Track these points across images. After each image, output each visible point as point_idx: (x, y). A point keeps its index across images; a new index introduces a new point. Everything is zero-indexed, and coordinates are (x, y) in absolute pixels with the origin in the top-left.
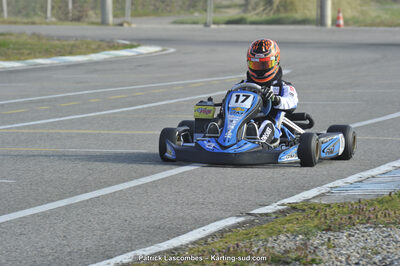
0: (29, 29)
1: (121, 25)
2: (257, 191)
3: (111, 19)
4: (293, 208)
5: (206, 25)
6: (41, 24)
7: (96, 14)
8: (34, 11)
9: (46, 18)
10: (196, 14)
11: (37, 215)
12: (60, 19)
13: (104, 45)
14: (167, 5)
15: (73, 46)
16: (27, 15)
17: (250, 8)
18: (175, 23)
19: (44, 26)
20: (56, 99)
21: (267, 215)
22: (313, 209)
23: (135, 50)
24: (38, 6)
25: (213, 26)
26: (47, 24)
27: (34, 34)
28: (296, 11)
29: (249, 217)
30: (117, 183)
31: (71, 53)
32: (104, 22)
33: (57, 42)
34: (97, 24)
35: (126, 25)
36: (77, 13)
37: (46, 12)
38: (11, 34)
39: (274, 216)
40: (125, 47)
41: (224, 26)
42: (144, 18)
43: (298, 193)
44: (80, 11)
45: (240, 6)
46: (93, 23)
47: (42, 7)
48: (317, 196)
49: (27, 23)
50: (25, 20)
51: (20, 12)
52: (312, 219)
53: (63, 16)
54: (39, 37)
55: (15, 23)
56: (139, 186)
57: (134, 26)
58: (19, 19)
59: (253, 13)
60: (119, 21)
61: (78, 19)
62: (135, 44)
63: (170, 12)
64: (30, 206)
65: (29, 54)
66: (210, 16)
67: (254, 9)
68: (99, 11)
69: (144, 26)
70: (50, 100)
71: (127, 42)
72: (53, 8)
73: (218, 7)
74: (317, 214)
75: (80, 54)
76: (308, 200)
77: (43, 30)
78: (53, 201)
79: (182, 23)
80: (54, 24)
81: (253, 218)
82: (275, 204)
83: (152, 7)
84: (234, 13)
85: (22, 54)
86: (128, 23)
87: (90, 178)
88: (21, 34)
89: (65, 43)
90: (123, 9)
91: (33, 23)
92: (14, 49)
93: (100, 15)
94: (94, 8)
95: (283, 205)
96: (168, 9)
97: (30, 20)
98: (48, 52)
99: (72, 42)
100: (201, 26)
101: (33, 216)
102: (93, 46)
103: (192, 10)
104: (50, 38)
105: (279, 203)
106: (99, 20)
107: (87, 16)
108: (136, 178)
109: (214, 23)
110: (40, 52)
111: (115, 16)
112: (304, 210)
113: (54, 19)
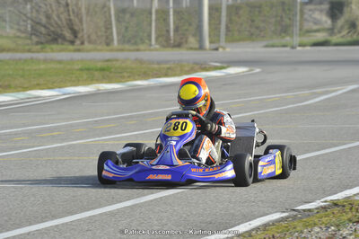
0: (133, 55)
1: (217, 49)
2: (304, 190)
3: (207, 44)
4: (335, 204)
5: (292, 47)
6: (145, 50)
8: (142, 39)
9: (151, 45)
10: (287, 38)
11: (105, 214)
12: (164, 46)
13: (197, 67)
14: (261, 31)
15: (168, 68)
16: (136, 44)
17: (336, 31)
18: (267, 46)
19: (147, 52)
20: (144, 115)
21: (309, 210)
23: (224, 70)
24: (145, 35)
25: (299, 48)
26: (150, 50)
27: (136, 60)
29: (293, 212)
31: (166, 75)
32: (201, 47)
33: (156, 66)
34: (195, 49)
35: (221, 50)
36: (178, 40)
37: (150, 40)
38: (117, 60)
39: (316, 211)
40: (216, 68)
41: (308, 48)
42: (241, 43)
43: (341, 191)
44: (181, 38)
45: (329, 29)
46: (191, 49)
49: (133, 50)
50: (132, 48)
51: (129, 41)
53: (166, 42)
54: (141, 62)
55: (122, 50)
57: (228, 50)
58: (127, 47)
59: (339, 35)
60: (214, 46)
61: (179, 45)
62: (225, 65)
63: (263, 37)
64: (100, 206)
65: (129, 77)
66: (297, 40)
67: (340, 32)
68: (198, 38)
70: (138, 116)
71: (218, 65)
73: (308, 32)
75: (174, 76)
76: (349, 197)
77: (145, 55)
79: (273, 46)
80: (156, 50)
81: (295, 213)
82: (319, 201)
83: (247, 33)
84: (321, 36)
85: (123, 77)
86: (224, 48)
89: (162, 66)
91: (138, 50)
92: (115, 73)
94: (194, 35)
95: (326, 202)
96: (262, 34)
97: (136, 47)
98: (145, 76)
99: (168, 66)
100: (288, 49)
102: (187, 69)
103: (283, 35)
104: (151, 62)
105: (323, 200)
106: (197, 46)
107: (187, 42)
109: (300, 46)
110: (139, 75)
111: (211, 42)
112: (344, 206)
113: (157, 46)
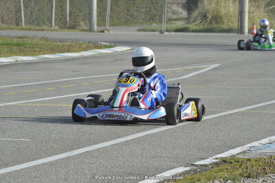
0: (39, 34)
1: (103, 32)
2: (198, 149)
3: (95, 27)
4: (224, 161)
5: (161, 32)
6: (47, 30)
7: (86, 24)
8: (43, 21)
9: (52, 26)
10: (154, 25)
12: (61, 28)
13: (92, 45)
14: (134, 18)
15: (70, 46)
16: (38, 24)
17: (191, 20)
18: (139, 30)
19: (50, 32)
20: (59, 83)
21: (205, 165)
22: (238, 162)
23: (112, 49)
24: (46, 18)
25: (166, 33)
26: (52, 30)
27: (43, 37)
28: (223, 23)
29: (193, 167)
30: (102, 142)
31: (68, 51)
32: (91, 30)
33: (59, 43)
34: (86, 31)
35: (106, 32)
36: (72, 23)
37: (51, 22)
38: (27, 37)
39: (210, 166)
40: (106, 47)
41: (173, 33)
42: (119, 27)
43: (227, 151)
44: (74, 22)
45: (185, 19)
46: (83, 30)
47: (48, 19)
48: (241, 153)
49: (39, 30)
50: (37, 28)
51: (33, 22)
52: (237, 169)
53: (63, 25)
54: (47, 39)
55: (30, 30)
56: (117, 144)
57: (111, 32)
58: (32, 27)
59: (194, 24)
60: (101, 28)
61: (73, 27)
62: (113, 45)
63: (136, 23)
64: (41, 157)
65: (40, 51)
66: (164, 26)
67: (194, 21)
68: (87, 22)
69: (119, 32)
70: (55, 83)
71: (107, 44)
72: (56, 19)
73: (170, 20)
74: (241, 166)
75: (75, 51)
76: (234, 156)
77: (49, 34)
78: (57, 154)
79: (144, 31)
80: (57, 30)
81: (196, 168)
82: (211, 158)
83: (124, 20)
84: (180, 24)
85: (35, 51)
86: (107, 30)
87: (82, 138)
88: (34, 37)
89: (65, 44)
90: (104, 21)
91: (43, 30)
92: (29, 47)
93: (88, 25)
94: (84, 20)
95: (216, 159)
96: (135, 20)
97: (40, 28)
98: (52, 51)
99: (69, 43)
100: (158, 33)
101: (43, 164)
102: (84, 46)
103: (151, 22)
104: (54, 40)
105: (214, 157)
106: (88, 28)
107: (79, 25)
108: (115, 139)
109: (167, 31)
110: (47, 50)
111: (98, 25)
112: (231, 163)
113: (56, 27)
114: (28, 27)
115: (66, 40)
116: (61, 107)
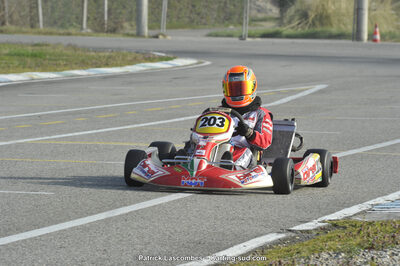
0: (65, 40)
1: (157, 37)
2: (297, 207)
3: (146, 31)
4: (335, 225)
5: (241, 38)
6: (76, 35)
7: (132, 26)
8: (69, 22)
9: (82, 29)
10: (231, 27)
11: (77, 228)
12: (96, 31)
13: (140, 57)
14: (202, 18)
15: (110, 57)
16: (62, 26)
17: (285, 21)
18: (210, 35)
19: (80, 37)
20: (93, 111)
21: (307, 231)
22: (355, 226)
23: (170, 62)
24: (73, 17)
25: (248, 40)
26: (83, 35)
27: (69, 45)
28: (331, 25)
29: (290, 233)
31: (107, 65)
32: (139, 34)
33: (93, 54)
34: (132, 35)
35: (161, 37)
36: (112, 25)
37: (82, 24)
38: (47, 45)
39: (315, 233)
40: (161, 59)
41: (259, 40)
42: (180, 30)
43: (339, 210)
44: (115, 23)
45: (276, 19)
46: (128, 35)
47: (77, 18)
48: (359, 214)
49: (63, 34)
50: (61, 31)
51: (55, 23)
52: (354, 237)
53: (99, 27)
54: (75, 48)
55: (51, 34)
57: (169, 38)
58: (54, 30)
59: (289, 26)
60: (154, 32)
61: (113, 31)
62: (171, 56)
63: (205, 24)
64: (69, 219)
65: (65, 65)
66: (246, 29)
67: (290, 22)
68: (133, 23)
70: (86, 112)
71: (163, 55)
72: (88, 19)
73: (253, 20)
74: (359, 232)
75: (116, 65)
76: (349, 218)
77: (78, 41)
78: (92, 214)
79: (217, 36)
80: (90, 35)
81: (293, 235)
82: (316, 221)
83: (187, 20)
84: (269, 26)
85: (58, 65)
86: (163, 35)
89: (101, 54)
90: (158, 21)
91: (69, 34)
92: (50, 60)
93: (135, 27)
94: (128, 20)
95: (324, 222)
96: (204, 21)
97: (66, 31)
98: (84, 64)
99: (107, 54)
100: (236, 39)
101: (72, 229)
102: (129, 58)
103: (227, 22)
104: (86, 49)
105: (319, 220)
106: (134, 32)
107: (122, 27)
109: (249, 37)
110: (76, 64)
111: (150, 28)
112: (345, 228)
113: (89, 31)
114: (48, 29)
115: (104, 49)
116: (97, 146)
